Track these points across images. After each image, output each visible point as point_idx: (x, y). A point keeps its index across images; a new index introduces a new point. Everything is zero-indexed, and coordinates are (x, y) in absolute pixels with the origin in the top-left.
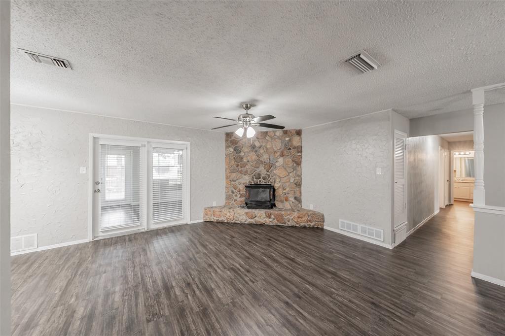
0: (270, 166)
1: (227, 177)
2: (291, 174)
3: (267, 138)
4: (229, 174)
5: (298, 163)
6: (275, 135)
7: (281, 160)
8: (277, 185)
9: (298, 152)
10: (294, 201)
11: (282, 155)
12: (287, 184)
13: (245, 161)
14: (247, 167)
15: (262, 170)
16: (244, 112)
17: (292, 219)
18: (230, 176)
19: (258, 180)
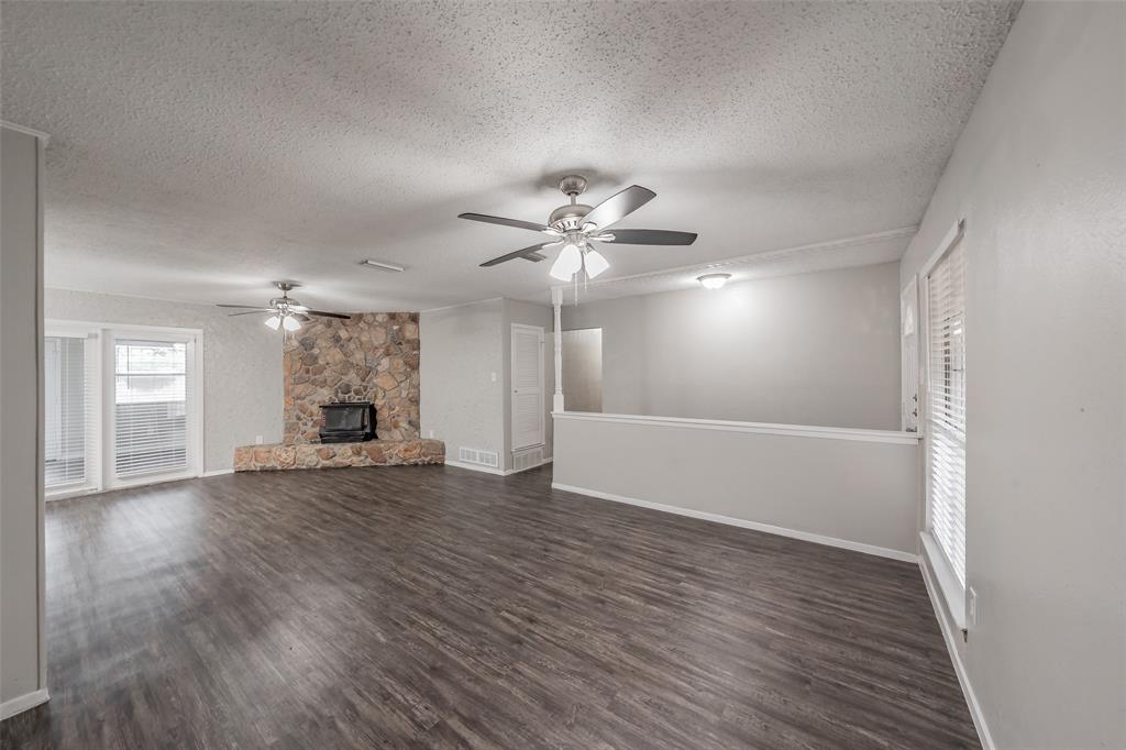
0: (367, 372)
1: (287, 393)
2: (402, 385)
3: (362, 325)
4: (291, 387)
5: (414, 366)
6: (375, 320)
7: (385, 362)
8: (379, 403)
9: (414, 349)
10: (407, 427)
11: (387, 354)
12: (398, 400)
13: (321, 362)
14: (326, 373)
15: (353, 378)
16: (281, 293)
18: (293, 390)
19: (347, 396)
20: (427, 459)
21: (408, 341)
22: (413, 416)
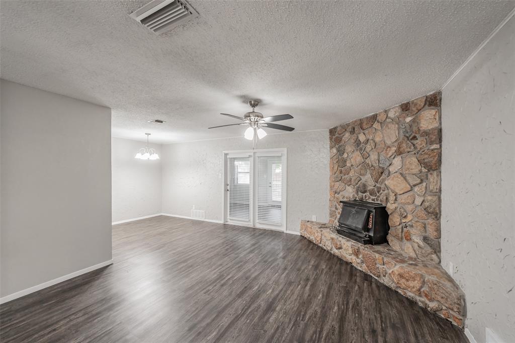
0: (381, 173)
1: (331, 187)
2: (416, 189)
3: (376, 125)
4: (333, 184)
5: (433, 165)
6: (388, 116)
7: (397, 162)
8: (390, 207)
9: (432, 143)
10: (421, 244)
11: (399, 152)
12: (410, 208)
13: (348, 165)
14: (351, 174)
15: (368, 179)
17: (390, 274)
18: (334, 186)
19: (364, 195)
20: (432, 305)
21: (426, 133)
22: (431, 233)
